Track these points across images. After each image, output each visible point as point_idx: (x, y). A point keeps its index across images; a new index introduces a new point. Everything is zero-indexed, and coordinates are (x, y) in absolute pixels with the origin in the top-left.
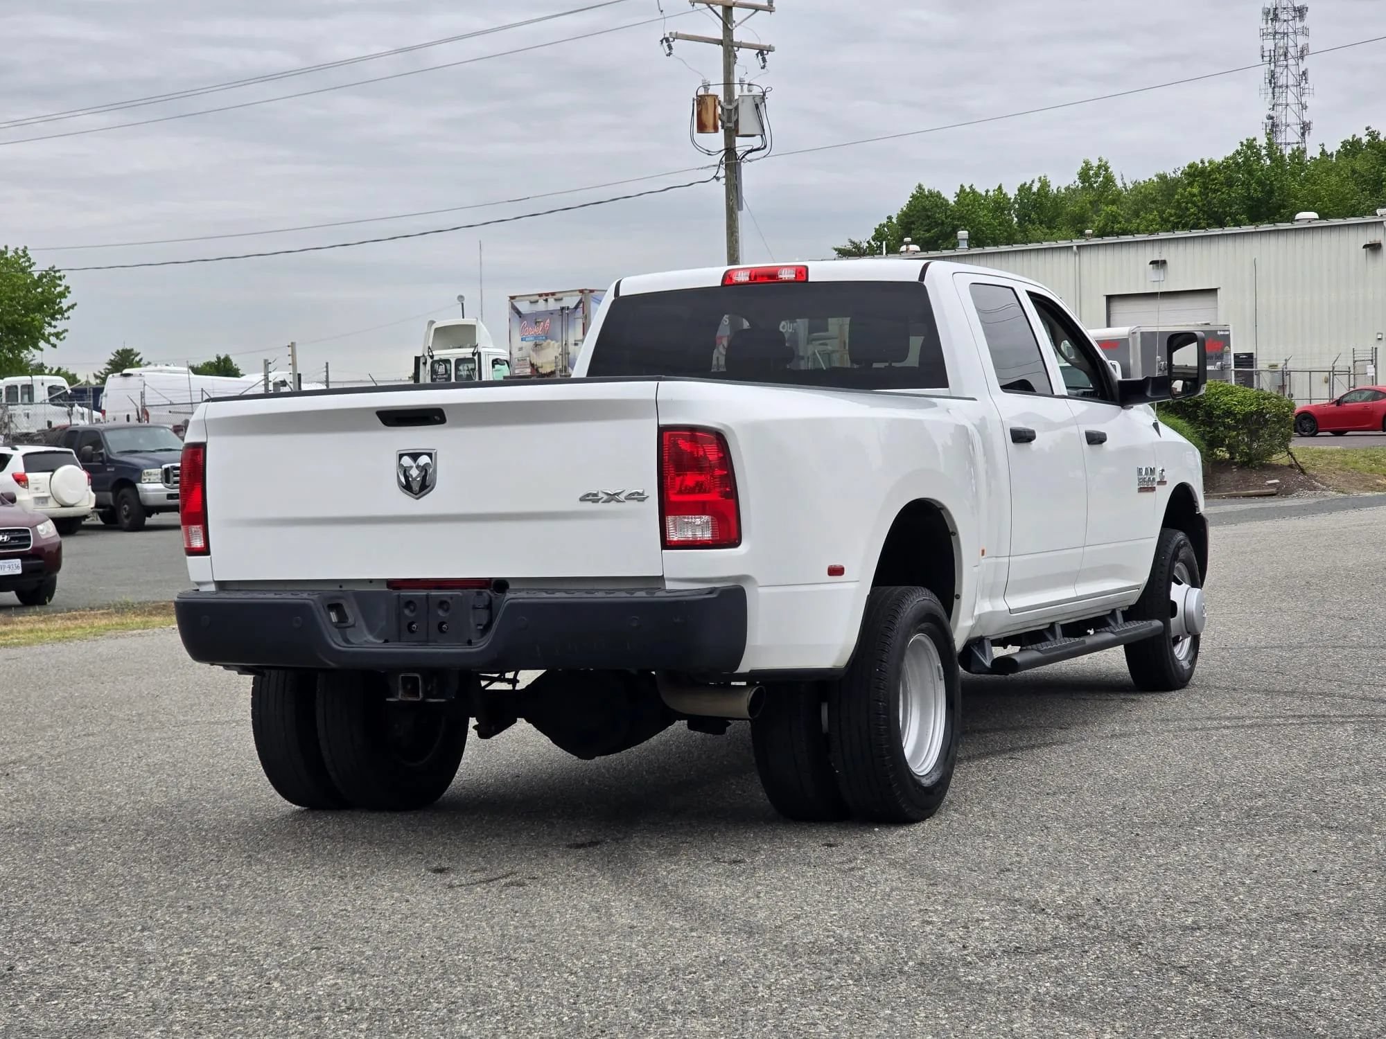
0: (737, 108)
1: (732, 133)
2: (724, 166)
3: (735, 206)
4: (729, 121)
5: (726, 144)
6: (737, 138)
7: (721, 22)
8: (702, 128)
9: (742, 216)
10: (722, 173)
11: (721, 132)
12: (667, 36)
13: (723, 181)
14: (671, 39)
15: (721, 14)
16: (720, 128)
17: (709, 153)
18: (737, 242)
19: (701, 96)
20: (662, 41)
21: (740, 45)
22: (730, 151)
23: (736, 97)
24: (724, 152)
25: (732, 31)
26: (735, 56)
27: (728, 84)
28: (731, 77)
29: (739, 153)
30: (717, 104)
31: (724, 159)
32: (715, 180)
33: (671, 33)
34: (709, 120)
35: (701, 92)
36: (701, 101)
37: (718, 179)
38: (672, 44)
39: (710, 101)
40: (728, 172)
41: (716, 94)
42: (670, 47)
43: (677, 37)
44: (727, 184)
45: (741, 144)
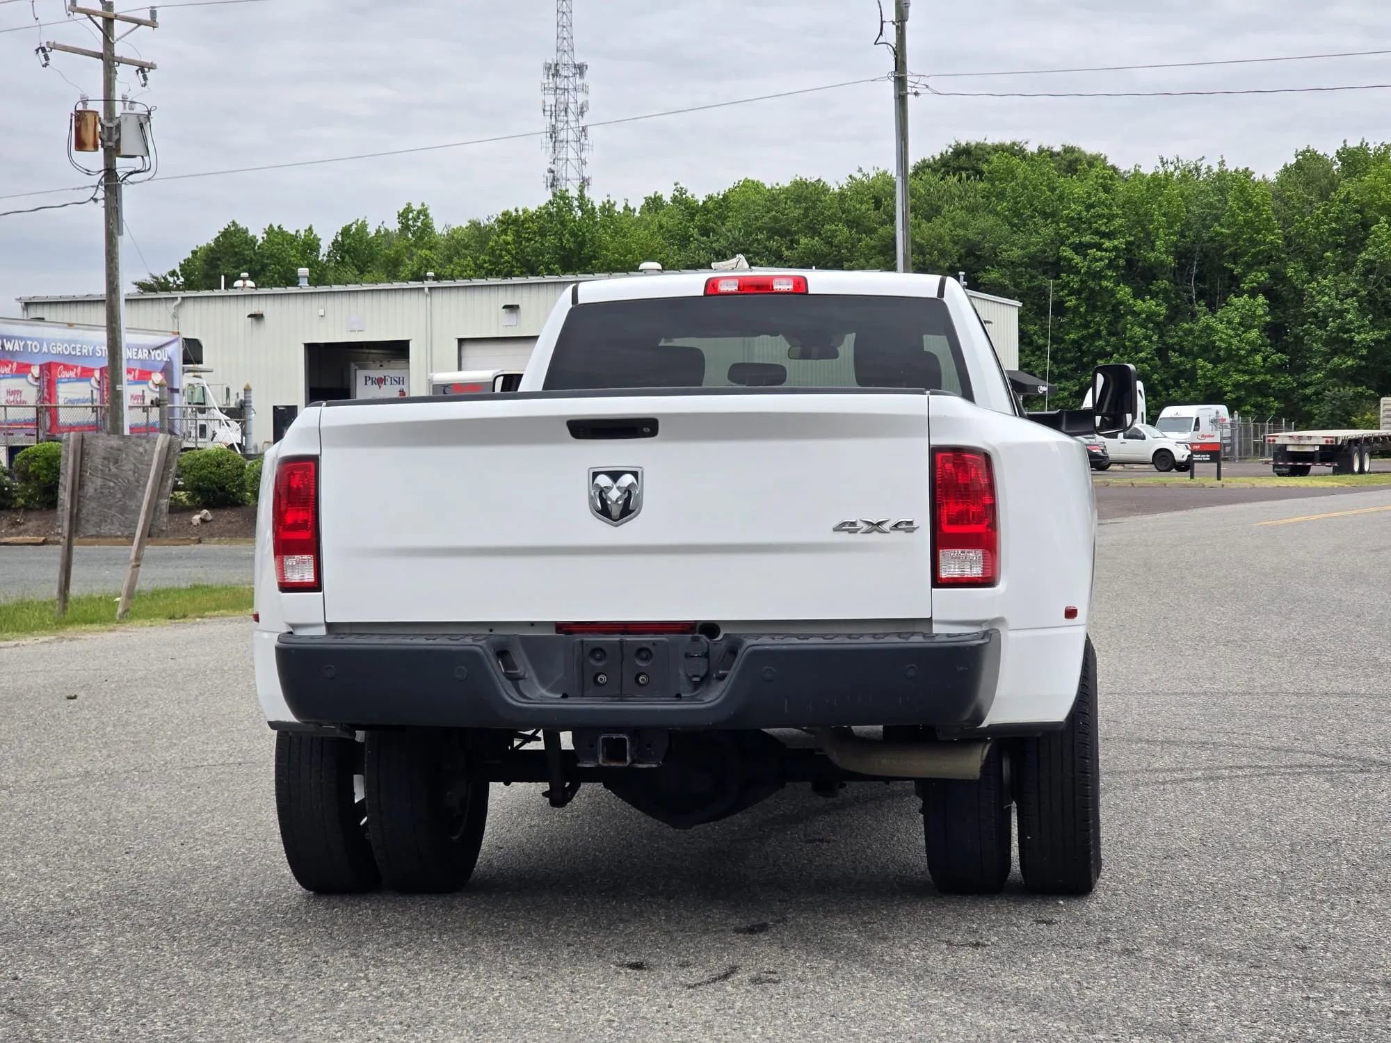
0: (118, 127)
1: (112, 152)
2: (103, 188)
3: (115, 231)
4: (110, 139)
5: (106, 164)
6: (117, 158)
7: (101, 34)
8: (80, 145)
9: (123, 242)
10: (101, 194)
11: (101, 150)
12: (44, 45)
13: (102, 203)
14: (48, 49)
15: (101, 26)
16: (100, 146)
17: (88, 173)
18: (117, 269)
19: (79, 111)
20: (37, 50)
21: (121, 61)
22: (110, 172)
23: (118, 114)
24: (103, 173)
25: (113, 44)
26: (116, 73)
27: (109, 100)
28: (112, 93)
29: (120, 175)
30: (97, 121)
31: (103, 180)
32: (92, 202)
33: (48, 43)
34: (88, 137)
35: (80, 107)
36: (80, 117)
37: (96, 200)
38: (49, 54)
39: (90, 118)
40: (108, 194)
41: (97, 110)
42: (47, 58)
43: (55, 47)
44: (106, 207)
45: (122, 165)
